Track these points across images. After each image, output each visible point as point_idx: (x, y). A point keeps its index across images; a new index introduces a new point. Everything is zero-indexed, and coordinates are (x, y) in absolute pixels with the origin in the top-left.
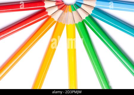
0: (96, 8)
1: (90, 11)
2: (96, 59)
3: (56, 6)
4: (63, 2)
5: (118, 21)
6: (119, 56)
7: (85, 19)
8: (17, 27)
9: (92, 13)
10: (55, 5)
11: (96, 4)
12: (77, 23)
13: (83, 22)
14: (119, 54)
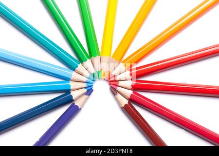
0: (72, 70)
1: (80, 67)
2: (83, 11)
3: (118, 81)
4: (110, 84)
5: (49, 50)
6: (56, 9)
7: (88, 60)
8: (168, 64)
9: (79, 65)
10: (120, 82)
11: (71, 75)
12: (98, 56)
13: (90, 56)
14: (55, 12)
